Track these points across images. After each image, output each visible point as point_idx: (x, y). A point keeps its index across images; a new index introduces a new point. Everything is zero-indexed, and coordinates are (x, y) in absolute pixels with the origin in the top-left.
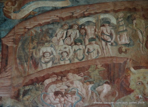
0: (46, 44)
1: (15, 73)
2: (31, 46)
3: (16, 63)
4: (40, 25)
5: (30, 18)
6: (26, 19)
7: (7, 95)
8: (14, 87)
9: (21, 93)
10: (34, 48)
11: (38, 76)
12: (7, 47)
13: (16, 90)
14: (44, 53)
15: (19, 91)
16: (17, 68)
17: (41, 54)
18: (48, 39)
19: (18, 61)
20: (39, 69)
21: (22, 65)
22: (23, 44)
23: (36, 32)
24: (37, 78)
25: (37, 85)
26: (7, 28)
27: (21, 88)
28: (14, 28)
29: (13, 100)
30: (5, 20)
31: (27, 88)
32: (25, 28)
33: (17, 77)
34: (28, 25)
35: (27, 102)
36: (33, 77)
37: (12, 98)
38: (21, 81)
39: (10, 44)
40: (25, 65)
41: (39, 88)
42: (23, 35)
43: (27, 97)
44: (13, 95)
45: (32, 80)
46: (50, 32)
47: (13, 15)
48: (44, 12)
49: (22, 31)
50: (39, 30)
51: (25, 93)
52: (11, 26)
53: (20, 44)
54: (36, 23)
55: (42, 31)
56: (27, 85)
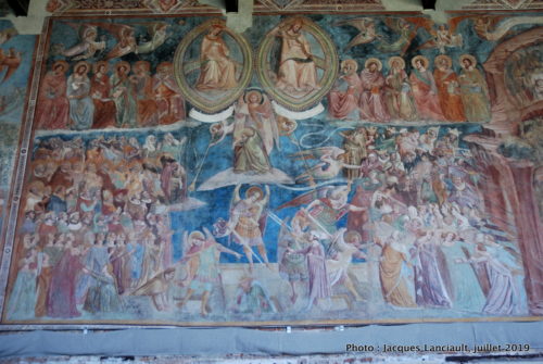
0: (537, 70)
1: (509, 106)
2: (519, 72)
3: (506, 94)
4: (523, 46)
5: (509, 39)
6: (505, 39)
7: (506, 132)
8: (512, 123)
9: (522, 128)
10: (523, 75)
11: (535, 108)
12: (491, 75)
13: (515, 125)
14: (536, 81)
15: (518, 126)
16: (509, 100)
17: (533, 83)
18: (537, 64)
19: (508, 91)
20: (536, 101)
21: (514, 96)
22: (509, 71)
23: (521, 55)
24: (535, 112)
25: (538, 120)
26: (486, 51)
27: (520, 123)
28: (493, 51)
29: (514, 138)
30: (480, 42)
31: (527, 123)
32: (506, 51)
33: (512, 110)
34: (511, 47)
35: (531, 140)
36: (530, 110)
37: (513, 134)
38: (517, 115)
39: (494, 71)
40: (518, 96)
41: (540, 123)
42: (505, 60)
43: (529, 134)
44: (512, 131)
45: (530, 114)
46: (538, 55)
47: (488, 36)
48: (524, 30)
49: (503, 55)
50: (523, 53)
51: (527, 129)
52: (490, 49)
53: (505, 71)
54: (518, 45)
55: (527, 54)
56: (526, 119)
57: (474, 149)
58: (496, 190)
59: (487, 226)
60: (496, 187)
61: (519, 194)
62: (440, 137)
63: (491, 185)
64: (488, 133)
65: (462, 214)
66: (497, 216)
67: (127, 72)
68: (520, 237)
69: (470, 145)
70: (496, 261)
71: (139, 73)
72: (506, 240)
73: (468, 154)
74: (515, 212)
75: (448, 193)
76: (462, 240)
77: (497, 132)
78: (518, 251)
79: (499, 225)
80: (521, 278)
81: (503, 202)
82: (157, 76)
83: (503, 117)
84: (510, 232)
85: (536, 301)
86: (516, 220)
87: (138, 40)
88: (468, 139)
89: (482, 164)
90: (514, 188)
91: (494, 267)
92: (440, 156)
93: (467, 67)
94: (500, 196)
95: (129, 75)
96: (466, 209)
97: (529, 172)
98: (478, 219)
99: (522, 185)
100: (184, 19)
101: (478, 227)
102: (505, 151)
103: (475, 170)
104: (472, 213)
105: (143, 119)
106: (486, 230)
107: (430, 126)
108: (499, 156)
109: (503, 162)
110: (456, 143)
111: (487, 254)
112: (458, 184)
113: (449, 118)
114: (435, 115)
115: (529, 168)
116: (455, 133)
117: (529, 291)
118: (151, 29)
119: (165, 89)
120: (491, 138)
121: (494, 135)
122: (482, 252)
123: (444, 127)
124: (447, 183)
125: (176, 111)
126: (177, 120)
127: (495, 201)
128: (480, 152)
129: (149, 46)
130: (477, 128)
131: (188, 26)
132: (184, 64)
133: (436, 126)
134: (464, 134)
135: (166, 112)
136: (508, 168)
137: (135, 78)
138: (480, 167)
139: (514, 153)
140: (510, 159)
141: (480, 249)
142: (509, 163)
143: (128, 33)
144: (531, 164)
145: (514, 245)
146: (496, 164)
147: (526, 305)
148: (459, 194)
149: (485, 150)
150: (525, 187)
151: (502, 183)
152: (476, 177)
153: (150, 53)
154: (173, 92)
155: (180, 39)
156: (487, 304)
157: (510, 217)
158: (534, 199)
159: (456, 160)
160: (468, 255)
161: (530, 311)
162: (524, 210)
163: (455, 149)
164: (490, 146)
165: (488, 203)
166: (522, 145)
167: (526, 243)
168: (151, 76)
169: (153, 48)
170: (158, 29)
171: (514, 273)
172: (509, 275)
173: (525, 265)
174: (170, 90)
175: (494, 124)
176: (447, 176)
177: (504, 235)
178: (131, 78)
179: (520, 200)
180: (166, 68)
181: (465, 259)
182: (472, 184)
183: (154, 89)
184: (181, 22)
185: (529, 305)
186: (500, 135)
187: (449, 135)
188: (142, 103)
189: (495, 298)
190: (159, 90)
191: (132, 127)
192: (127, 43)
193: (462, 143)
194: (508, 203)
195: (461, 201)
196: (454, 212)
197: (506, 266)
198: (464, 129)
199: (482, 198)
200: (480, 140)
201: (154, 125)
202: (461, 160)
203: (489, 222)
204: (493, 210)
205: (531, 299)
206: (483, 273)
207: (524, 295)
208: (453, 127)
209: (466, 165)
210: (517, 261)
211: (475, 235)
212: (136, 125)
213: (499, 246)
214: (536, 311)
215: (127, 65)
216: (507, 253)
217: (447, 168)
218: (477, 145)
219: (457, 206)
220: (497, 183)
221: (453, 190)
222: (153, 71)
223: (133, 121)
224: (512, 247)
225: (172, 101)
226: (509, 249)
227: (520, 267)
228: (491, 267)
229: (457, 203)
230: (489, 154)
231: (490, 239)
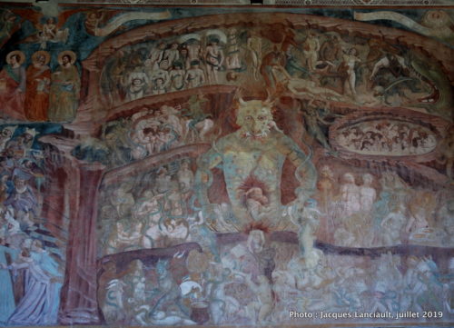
0: (137, 68)
1: (97, 105)
2: (118, 71)
3: (99, 93)
4: (131, 44)
5: (119, 34)
6: (113, 35)
7: (87, 133)
8: (95, 123)
9: (104, 130)
10: (121, 74)
11: (124, 109)
12: (88, 72)
13: (98, 126)
14: (133, 80)
15: (101, 127)
16: (99, 100)
17: (130, 81)
18: (140, 62)
19: (101, 90)
20: (127, 101)
21: (106, 95)
22: (108, 69)
23: (125, 53)
24: (123, 112)
25: (124, 121)
26: (90, 47)
27: (103, 124)
28: (97, 47)
29: (94, 139)
30: (87, 37)
31: (111, 124)
32: (111, 48)
33: (99, 110)
34: (116, 44)
35: (110, 142)
36: (118, 111)
37: (92, 136)
38: (103, 115)
39: (92, 69)
40: (110, 96)
41: (125, 123)
42: (108, 57)
43: (110, 135)
44: (93, 132)
45: (117, 114)
46: (143, 53)
47: (97, 31)
48: (136, 26)
49: (106, 52)
50: (128, 50)
51: (109, 130)
52: (94, 45)
53: (104, 68)
54: (126, 41)
55: (133, 51)
56: (111, 120)
57: (47, 151)
58: (58, 193)
59: (38, 231)
60: (59, 190)
61: (81, 198)
62: (15, 137)
63: (54, 188)
64: (67, 134)
65: (15, 218)
66: (52, 221)
68: (70, 243)
69: (44, 147)
70: (37, 268)
72: (55, 246)
73: (40, 155)
74: (72, 217)
75: (7, 196)
76: (7, 245)
77: (76, 133)
78: (64, 258)
79: (52, 230)
80: (59, 286)
81: (62, 206)
83: (87, 117)
84: (61, 238)
85: (68, 310)
86: (70, 226)
88: (44, 140)
89: (51, 167)
90: (78, 193)
91: (34, 274)
92: (9, 157)
93: (64, 64)
94: (61, 201)
96: (21, 213)
97: (99, 176)
98: (31, 224)
99: (87, 189)
101: (28, 232)
102: (80, 153)
103: (42, 172)
104: (27, 218)
106: (36, 235)
107: (7, 125)
108: (71, 158)
109: (73, 165)
110: (30, 144)
111: (30, 260)
112: (20, 187)
113: (29, 117)
114: (16, 114)
115: (100, 171)
116: (32, 133)
117: (63, 299)
120: (69, 139)
121: (72, 136)
122: (25, 259)
123: (22, 126)
124: (8, 185)
127: (53, 205)
128: (53, 153)
130: (57, 129)
133: (14, 125)
134: (42, 134)
136: (78, 170)
138: (48, 169)
139: (88, 155)
140: (82, 162)
141: (24, 255)
142: (80, 166)
144: (103, 167)
145: (62, 252)
146: (66, 166)
147: (56, 314)
148: (18, 197)
149: (58, 151)
150: (90, 192)
151: (67, 186)
152: (41, 179)
156: (16, 312)
157: (66, 222)
158: (96, 203)
159: (25, 162)
160: (9, 261)
161: (59, 321)
162: (82, 215)
163: (27, 150)
164: (65, 147)
165: (46, 207)
166: (100, 146)
167: (74, 248)
171: (53, 281)
172: (48, 282)
173: (67, 272)
175: (77, 125)
176: (10, 179)
177: (53, 240)
179: (80, 205)
181: (5, 266)
182: (35, 187)
185: (59, 314)
186: (79, 137)
187: (24, 135)
189: (25, 307)
193: (36, 143)
194: (67, 208)
195: (18, 204)
196: (7, 216)
197: (46, 273)
198: (42, 129)
199: (41, 202)
200: (56, 141)
202: (30, 162)
203: (42, 227)
204: (50, 214)
205: (63, 308)
206: (19, 280)
207: (57, 303)
208: (31, 127)
209: (34, 166)
210: (60, 268)
211: (23, 241)
213: (45, 252)
214: (65, 320)
216: (51, 260)
217: (12, 171)
218: (51, 146)
219: (12, 210)
220: (61, 186)
221: (13, 193)
224: (59, 253)
226: (55, 255)
227: (61, 275)
228: (30, 273)
229: (13, 206)
230: (62, 155)
231: (37, 245)
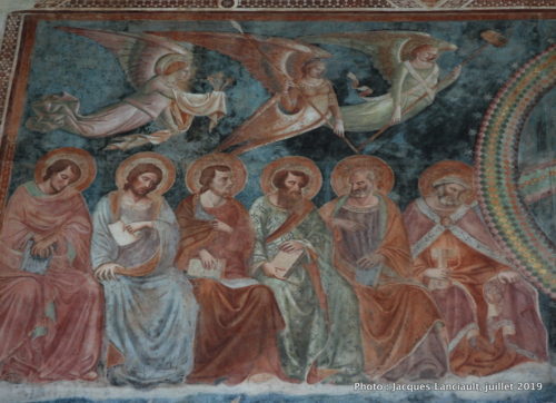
67: (311, 191)
71: (354, 195)
82: (423, 207)
87: (340, 90)
95: (318, 201)
100: (500, 27)
105: (384, 353)
118: (385, 54)
119: (456, 252)
125: (509, 329)
126: (518, 360)
129: (382, 109)
131: (515, 48)
132: (518, 170)
135: (471, 331)
137: (342, 213)
143: (303, 67)
153: (389, 132)
154: (491, 264)
155: (495, 89)
168: (403, 205)
169: (398, 116)
170: (410, 56)
174: (475, 256)
178: (327, 210)
180: (454, 182)
183: (416, 251)
184: (491, 35)
188: (377, 297)
190: (436, 254)
191: (346, 380)
192: (303, 100)
201: (428, 375)
212: (359, 373)
215: (310, 169)
222: (407, 192)
223: (346, 359)
225: (490, 294)
